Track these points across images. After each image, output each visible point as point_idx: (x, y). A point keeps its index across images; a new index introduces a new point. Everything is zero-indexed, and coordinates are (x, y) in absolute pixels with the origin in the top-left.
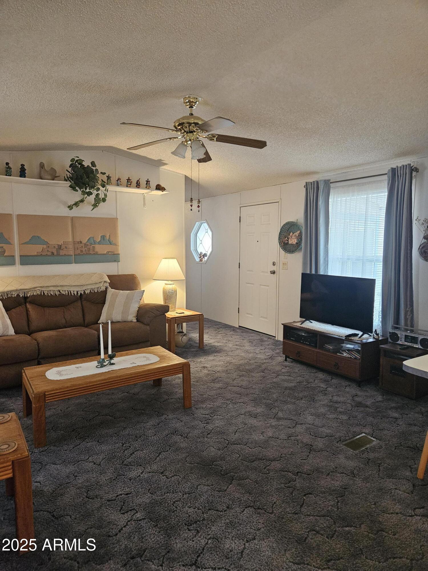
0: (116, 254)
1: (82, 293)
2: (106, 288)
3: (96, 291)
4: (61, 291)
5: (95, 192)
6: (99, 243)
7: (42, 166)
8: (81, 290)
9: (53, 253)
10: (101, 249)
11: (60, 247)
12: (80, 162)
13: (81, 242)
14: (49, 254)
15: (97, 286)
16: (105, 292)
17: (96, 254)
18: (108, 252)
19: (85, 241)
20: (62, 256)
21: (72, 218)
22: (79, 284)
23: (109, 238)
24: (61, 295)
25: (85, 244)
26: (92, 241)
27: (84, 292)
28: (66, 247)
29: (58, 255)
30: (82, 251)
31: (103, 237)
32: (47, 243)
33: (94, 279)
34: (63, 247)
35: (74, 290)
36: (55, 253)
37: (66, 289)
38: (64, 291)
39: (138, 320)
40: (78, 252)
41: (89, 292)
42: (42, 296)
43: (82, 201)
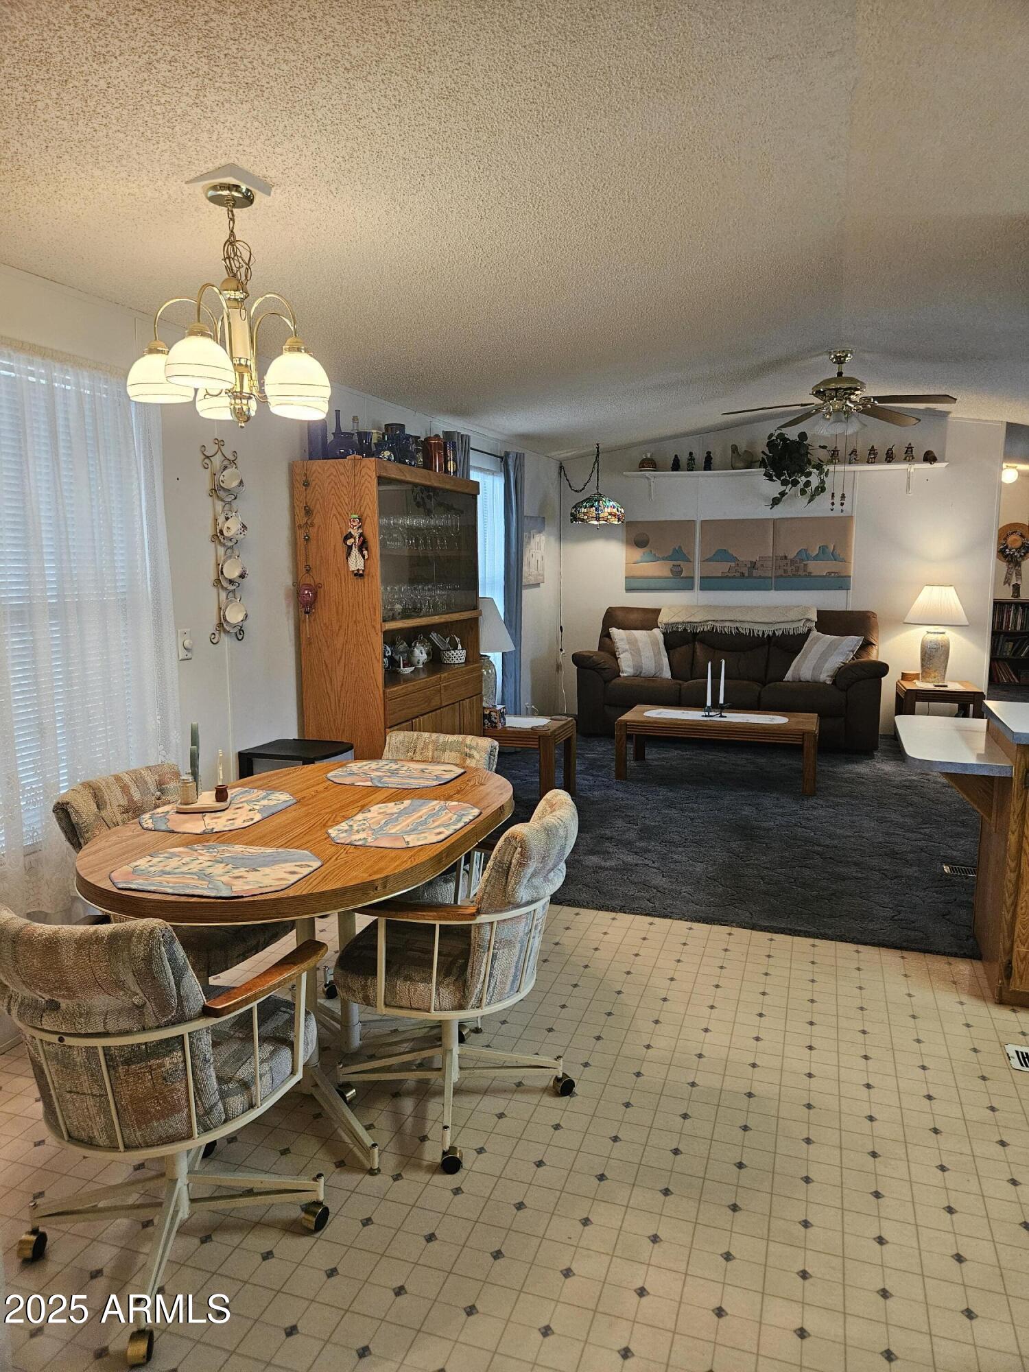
0: (846, 576)
1: (771, 633)
2: (810, 631)
3: (791, 633)
4: (740, 630)
5: (803, 479)
6: (816, 558)
7: (735, 449)
8: (769, 630)
9: (743, 574)
10: (817, 568)
11: (753, 565)
12: (781, 436)
13: (786, 557)
14: (737, 575)
15: (795, 625)
16: (805, 636)
17: (810, 575)
18: (830, 573)
19: (791, 556)
20: (755, 577)
21: (775, 521)
22: (767, 621)
23: (834, 550)
24: (739, 634)
25: (792, 561)
26: (804, 555)
27: (774, 633)
28: (762, 566)
29: (750, 576)
30: (785, 571)
31: (823, 549)
32: (735, 559)
33: (793, 615)
34: (758, 565)
35: (759, 629)
36: (746, 575)
37: (747, 626)
38: (745, 629)
39: (834, 682)
40: (781, 572)
41: (781, 633)
42: (713, 633)
43: (783, 494)
